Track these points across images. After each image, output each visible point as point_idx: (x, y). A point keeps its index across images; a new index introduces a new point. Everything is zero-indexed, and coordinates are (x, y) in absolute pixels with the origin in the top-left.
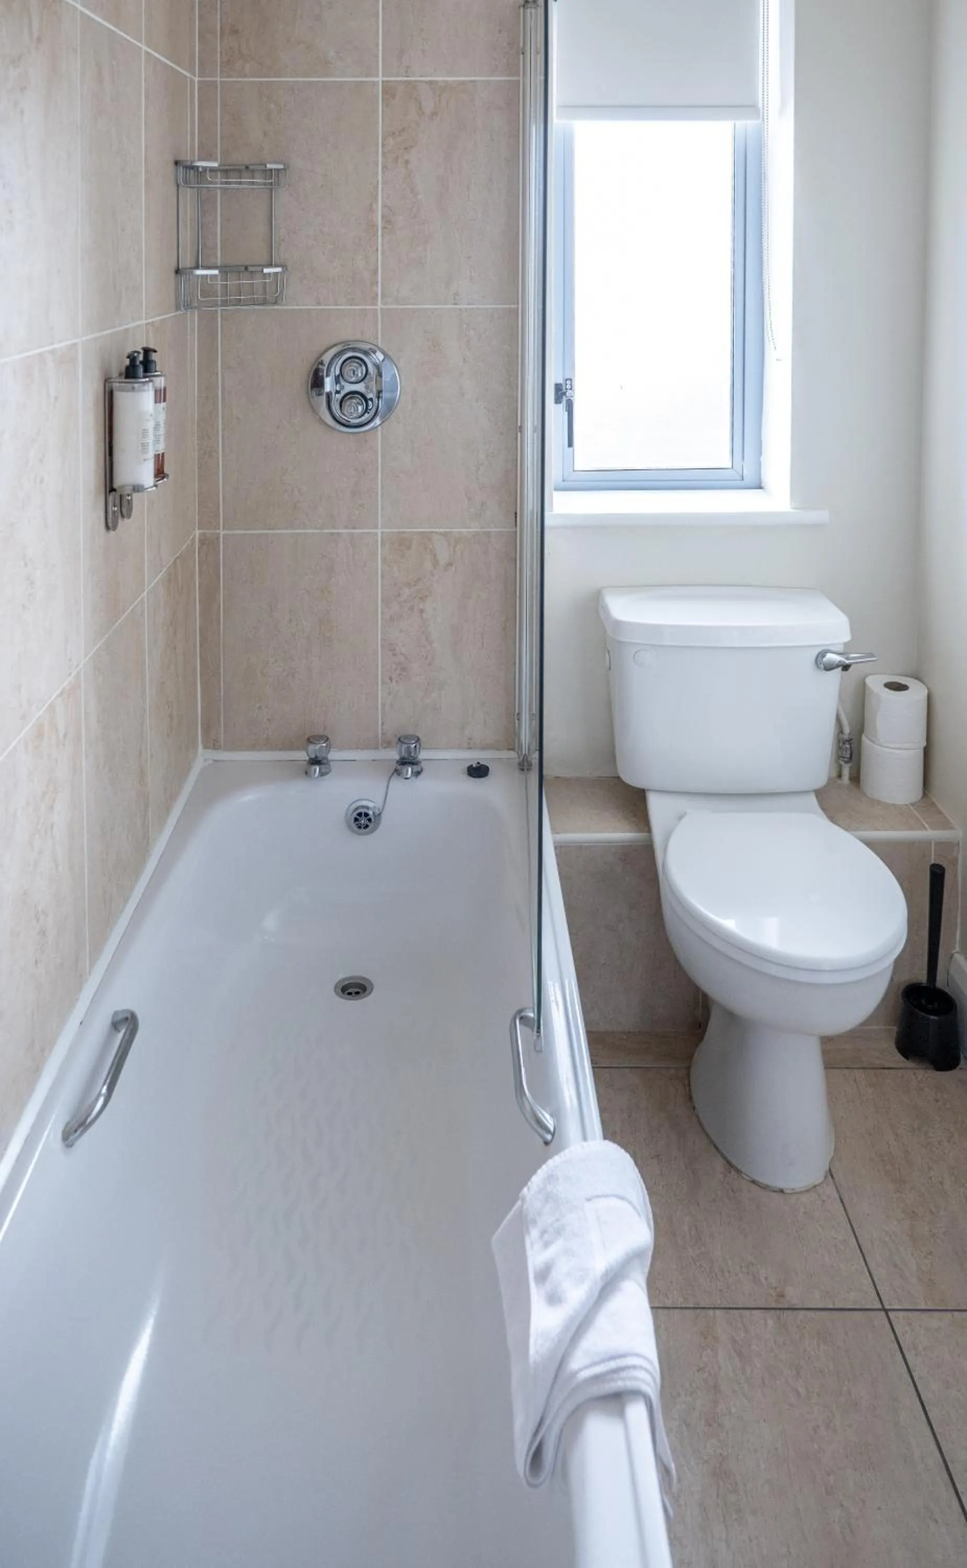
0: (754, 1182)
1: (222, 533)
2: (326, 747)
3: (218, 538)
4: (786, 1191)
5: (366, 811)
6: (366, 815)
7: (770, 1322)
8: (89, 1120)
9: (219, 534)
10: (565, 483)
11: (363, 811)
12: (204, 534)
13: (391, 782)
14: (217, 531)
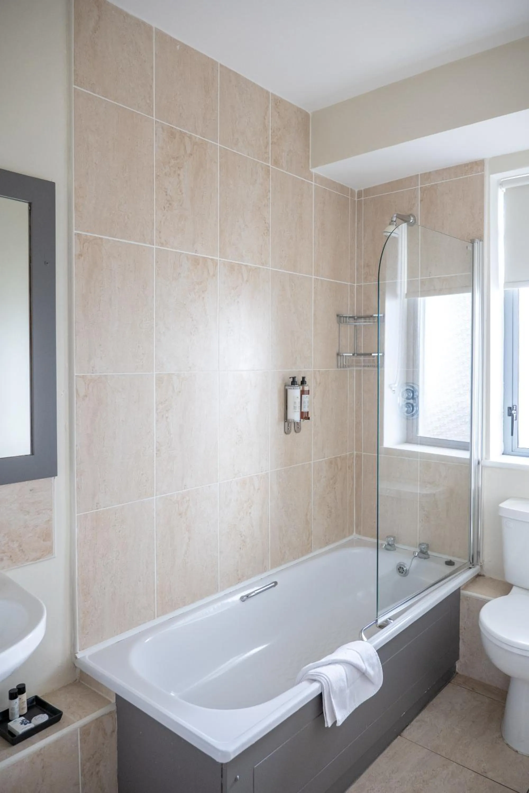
0: (507, 744)
1: (363, 454)
2: (393, 540)
3: (362, 455)
4: (519, 752)
5: (403, 567)
6: (403, 568)
7: (473, 775)
8: (250, 596)
9: (362, 454)
10: (513, 452)
11: (402, 566)
12: (357, 453)
13: (413, 560)
14: (361, 453)
